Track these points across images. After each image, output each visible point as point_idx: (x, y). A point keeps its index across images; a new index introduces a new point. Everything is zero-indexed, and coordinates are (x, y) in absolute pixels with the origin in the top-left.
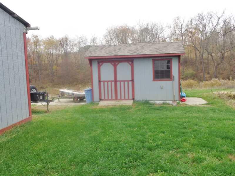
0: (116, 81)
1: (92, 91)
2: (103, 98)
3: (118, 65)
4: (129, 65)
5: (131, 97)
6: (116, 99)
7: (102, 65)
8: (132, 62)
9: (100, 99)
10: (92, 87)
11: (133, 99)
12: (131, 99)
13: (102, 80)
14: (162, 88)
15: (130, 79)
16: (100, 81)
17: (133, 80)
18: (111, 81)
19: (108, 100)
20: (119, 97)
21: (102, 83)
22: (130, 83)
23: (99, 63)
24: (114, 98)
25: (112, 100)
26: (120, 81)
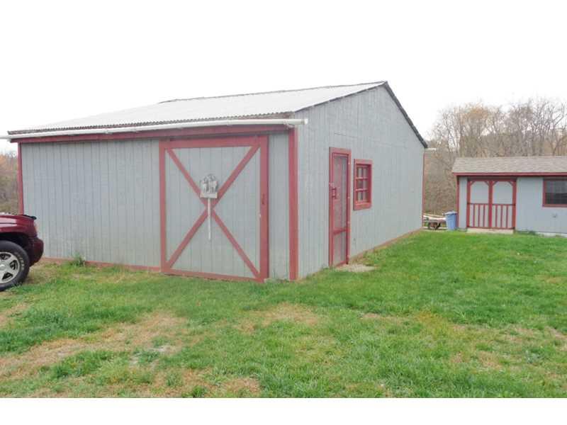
0: (490, 204)
1: (457, 215)
2: (471, 225)
3: (495, 185)
4: (510, 185)
5: (510, 225)
6: (490, 227)
7: (472, 183)
8: (515, 181)
9: (468, 226)
10: (458, 211)
11: (513, 228)
12: (510, 229)
13: (471, 201)
14: (555, 217)
15: (511, 202)
16: (468, 204)
17: (514, 205)
18: (484, 205)
19: (479, 227)
20: (493, 225)
21: (471, 207)
22: (510, 208)
23: (469, 181)
24: (486, 225)
25: (484, 228)
26: (497, 205)
